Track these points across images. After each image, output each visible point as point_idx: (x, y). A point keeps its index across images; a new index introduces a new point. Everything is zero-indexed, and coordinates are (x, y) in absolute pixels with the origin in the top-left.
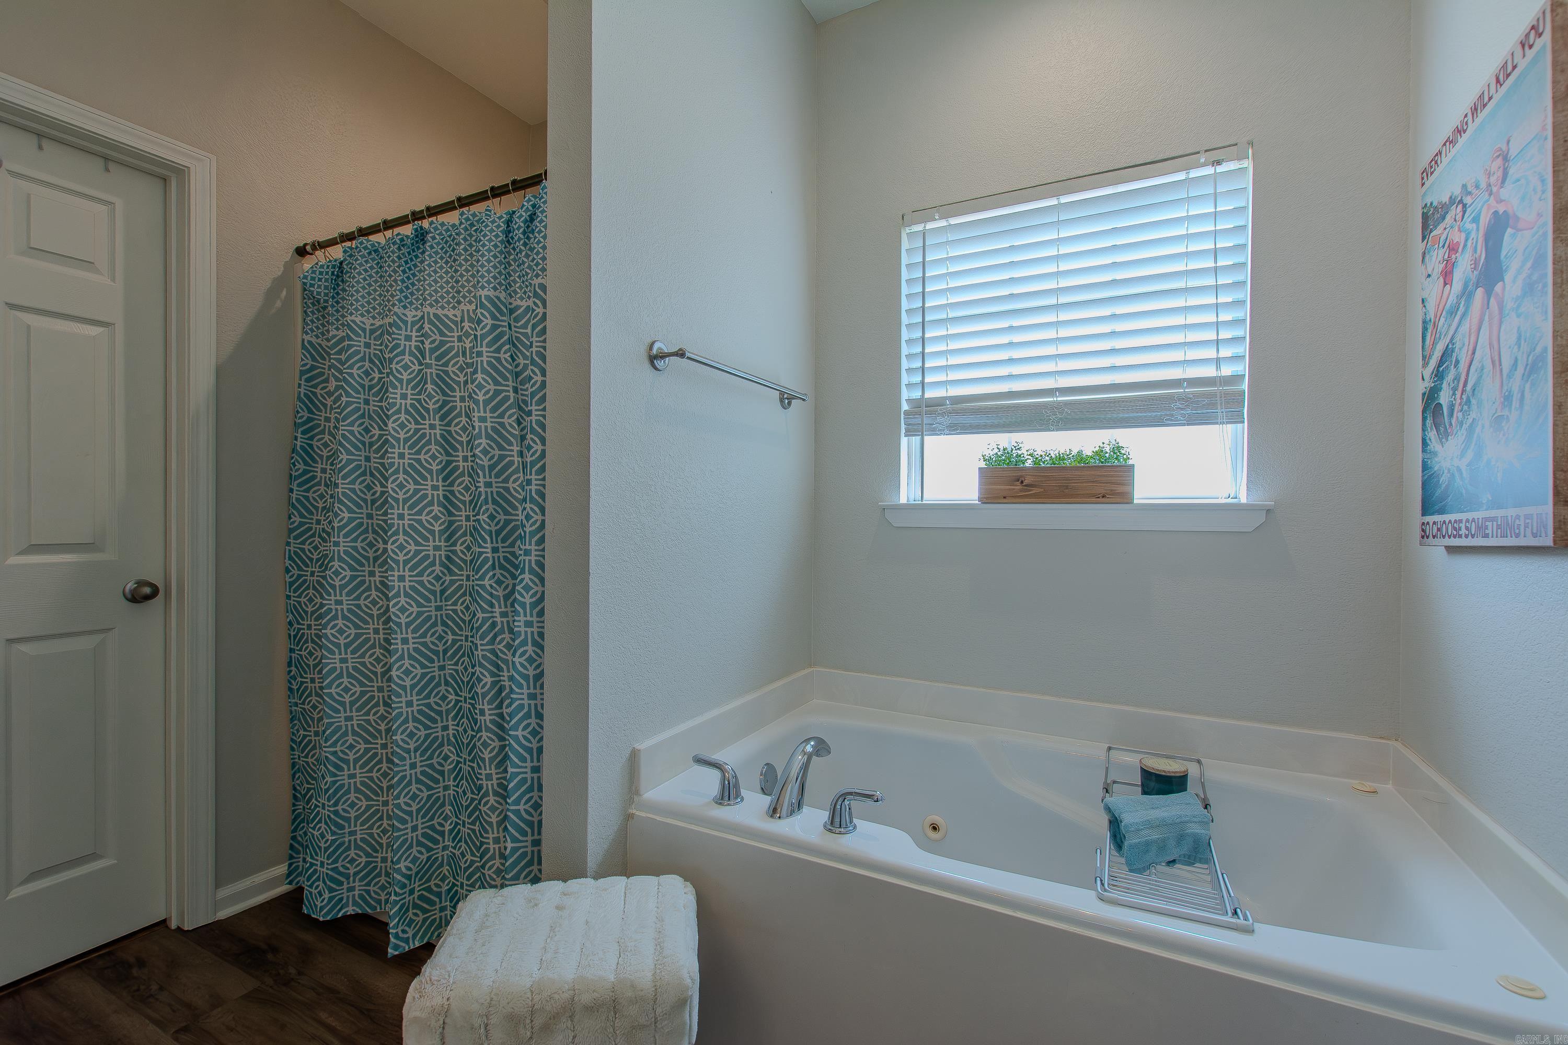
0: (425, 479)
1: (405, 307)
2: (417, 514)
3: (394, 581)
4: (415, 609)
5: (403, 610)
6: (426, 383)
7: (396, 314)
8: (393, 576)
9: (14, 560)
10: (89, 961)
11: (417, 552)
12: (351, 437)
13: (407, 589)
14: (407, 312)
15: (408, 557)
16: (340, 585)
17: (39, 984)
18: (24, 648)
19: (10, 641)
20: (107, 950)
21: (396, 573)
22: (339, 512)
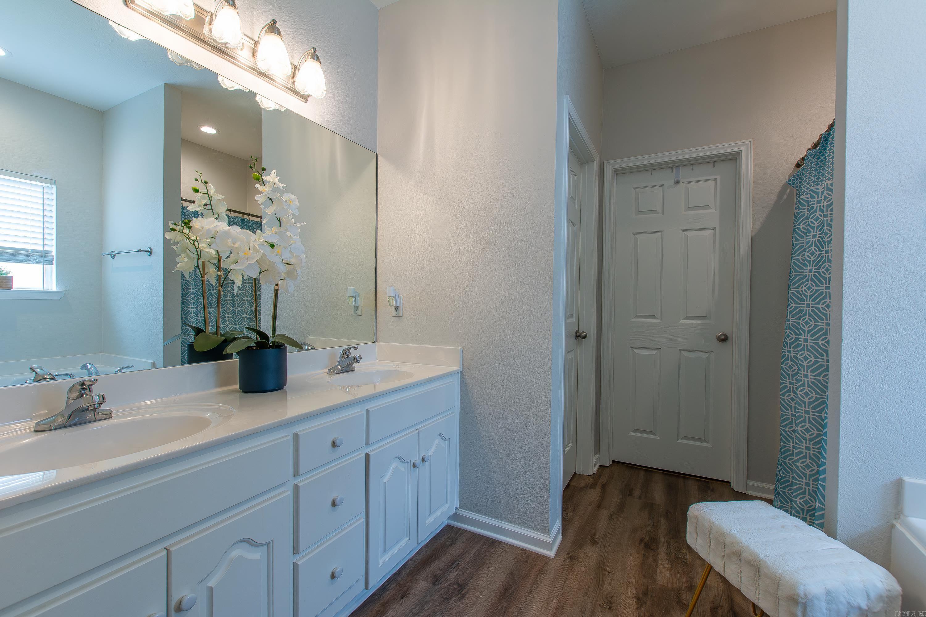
0: (822, 283)
1: (817, 185)
2: (817, 304)
3: (801, 341)
4: (813, 359)
5: (806, 358)
6: (823, 226)
7: (812, 190)
8: (801, 338)
9: (681, 321)
10: (701, 480)
11: (815, 326)
12: (797, 263)
13: (809, 347)
14: (819, 187)
15: (810, 328)
16: (789, 342)
17: (684, 478)
18: (685, 354)
19: (681, 350)
20: (708, 480)
21: (803, 337)
22: (790, 303)
